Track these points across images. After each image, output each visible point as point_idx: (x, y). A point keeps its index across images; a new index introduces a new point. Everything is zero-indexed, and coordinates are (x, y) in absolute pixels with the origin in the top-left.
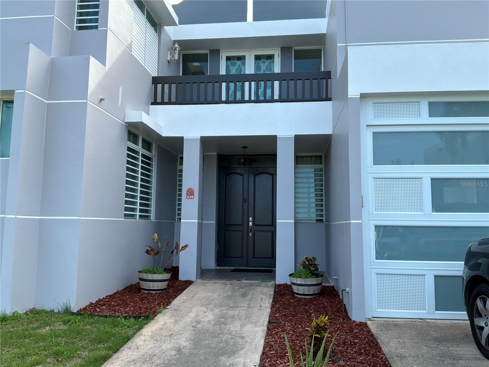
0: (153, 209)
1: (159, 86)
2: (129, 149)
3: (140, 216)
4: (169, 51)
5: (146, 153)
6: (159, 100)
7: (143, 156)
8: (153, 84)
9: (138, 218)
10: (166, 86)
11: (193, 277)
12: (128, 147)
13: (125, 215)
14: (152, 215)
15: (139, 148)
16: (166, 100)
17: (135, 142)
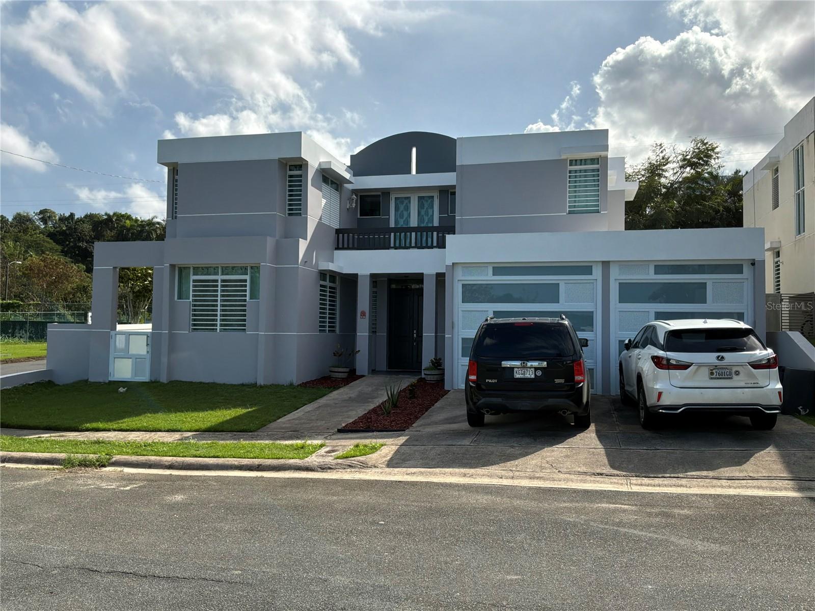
0: (337, 325)
1: (341, 235)
2: (321, 286)
3: (329, 330)
4: (348, 201)
5: (332, 285)
6: (341, 246)
7: (330, 288)
8: (336, 233)
9: (327, 331)
10: (346, 235)
11: (366, 374)
12: (321, 285)
13: (320, 330)
14: (337, 329)
15: (327, 283)
16: (346, 246)
17: (325, 280)
